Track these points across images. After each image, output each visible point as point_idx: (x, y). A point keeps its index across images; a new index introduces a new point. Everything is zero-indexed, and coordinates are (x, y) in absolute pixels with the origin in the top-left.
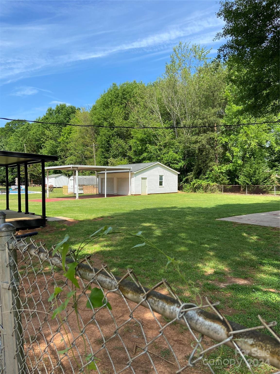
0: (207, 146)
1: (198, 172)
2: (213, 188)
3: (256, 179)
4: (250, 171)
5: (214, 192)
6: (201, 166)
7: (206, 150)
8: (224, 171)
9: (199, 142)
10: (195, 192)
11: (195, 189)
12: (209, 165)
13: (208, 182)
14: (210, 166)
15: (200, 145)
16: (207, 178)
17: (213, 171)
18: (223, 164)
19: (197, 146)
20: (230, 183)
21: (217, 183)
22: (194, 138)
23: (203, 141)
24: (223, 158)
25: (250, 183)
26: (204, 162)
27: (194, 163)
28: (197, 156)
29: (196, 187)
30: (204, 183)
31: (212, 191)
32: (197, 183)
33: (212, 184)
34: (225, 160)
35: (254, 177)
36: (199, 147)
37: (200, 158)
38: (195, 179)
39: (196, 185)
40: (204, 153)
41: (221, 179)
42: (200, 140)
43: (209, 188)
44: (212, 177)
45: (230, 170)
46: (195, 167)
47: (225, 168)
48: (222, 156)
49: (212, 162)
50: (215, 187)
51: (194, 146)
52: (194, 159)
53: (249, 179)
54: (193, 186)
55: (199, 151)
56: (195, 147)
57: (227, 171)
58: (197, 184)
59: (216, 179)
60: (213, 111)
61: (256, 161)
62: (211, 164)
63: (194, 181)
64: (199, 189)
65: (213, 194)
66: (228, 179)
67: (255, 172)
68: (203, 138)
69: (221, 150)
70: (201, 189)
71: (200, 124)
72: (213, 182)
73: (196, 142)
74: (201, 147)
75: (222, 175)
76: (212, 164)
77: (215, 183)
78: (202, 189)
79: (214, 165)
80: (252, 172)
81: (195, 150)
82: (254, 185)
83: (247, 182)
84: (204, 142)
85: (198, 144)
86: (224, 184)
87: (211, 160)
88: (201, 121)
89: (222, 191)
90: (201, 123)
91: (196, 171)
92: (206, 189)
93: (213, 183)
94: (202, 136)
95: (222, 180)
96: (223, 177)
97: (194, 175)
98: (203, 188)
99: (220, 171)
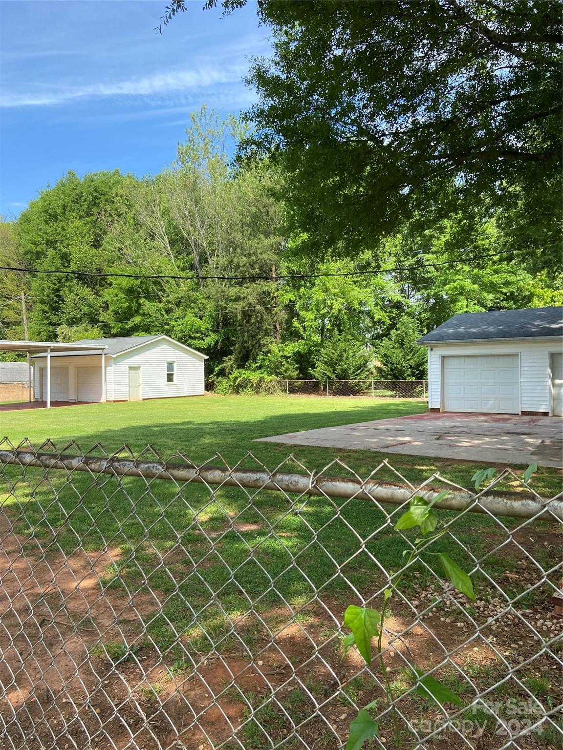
0: (258, 308)
1: (243, 355)
2: (269, 385)
3: (342, 369)
4: (334, 354)
5: (272, 393)
6: (249, 344)
7: (256, 315)
8: (290, 355)
9: (244, 298)
10: (238, 393)
11: (238, 388)
12: (263, 342)
13: (261, 375)
14: (264, 345)
15: (244, 305)
16: (260, 367)
17: (269, 355)
18: (288, 340)
19: (239, 306)
20: (301, 375)
21: (278, 376)
22: (233, 291)
23: (249, 297)
24: (287, 330)
25: (333, 376)
26: (253, 336)
27: (234, 337)
28: (240, 325)
29: (238, 384)
30: (255, 377)
31: (269, 391)
32: (240, 377)
33: (268, 378)
34: (291, 333)
35: (339, 365)
36: (244, 308)
37: (246, 329)
38: (237, 368)
39: (239, 380)
40: (253, 321)
41: (284, 369)
42: (245, 295)
43: (264, 385)
44: (268, 365)
45: (298, 352)
46: (237, 345)
47: (292, 348)
48: (285, 327)
49: (268, 336)
50: (273, 383)
51: (234, 306)
52: (235, 330)
53: (331, 369)
54: (234, 383)
55: (244, 315)
56: (236, 309)
57: (294, 354)
58: (241, 379)
59: (275, 370)
60: (266, 242)
61: (342, 336)
62: (266, 340)
63: (236, 373)
64: (245, 387)
65: (269, 397)
66: (297, 369)
67: (341, 356)
68: (250, 292)
69: (284, 315)
70: (248, 388)
71: (245, 265)
72: (272, 374)
73: (237, 299)
74: (247, 308)
75: (286, 361)
76: (268, 340)
77: (273, 377)
78: (250, 387)
79: (271, 343)
80: (335, 356)
81: (236, 313)
82: (340, 379)
83: (328, 374)
84: (251, 299)
85: (241, 302)
86: (290, 377)
87: (267, 334)
88: (245, 259)
89: (285, 391)
90: (246, 263)
91: (240, 353)
92: (257, 388)
93: (269, 376)
94: (247, 288)
95: (286, 372)
96: (287, 365)
97: (236, 360)
98: (252, 385)
99: (281, 353)
